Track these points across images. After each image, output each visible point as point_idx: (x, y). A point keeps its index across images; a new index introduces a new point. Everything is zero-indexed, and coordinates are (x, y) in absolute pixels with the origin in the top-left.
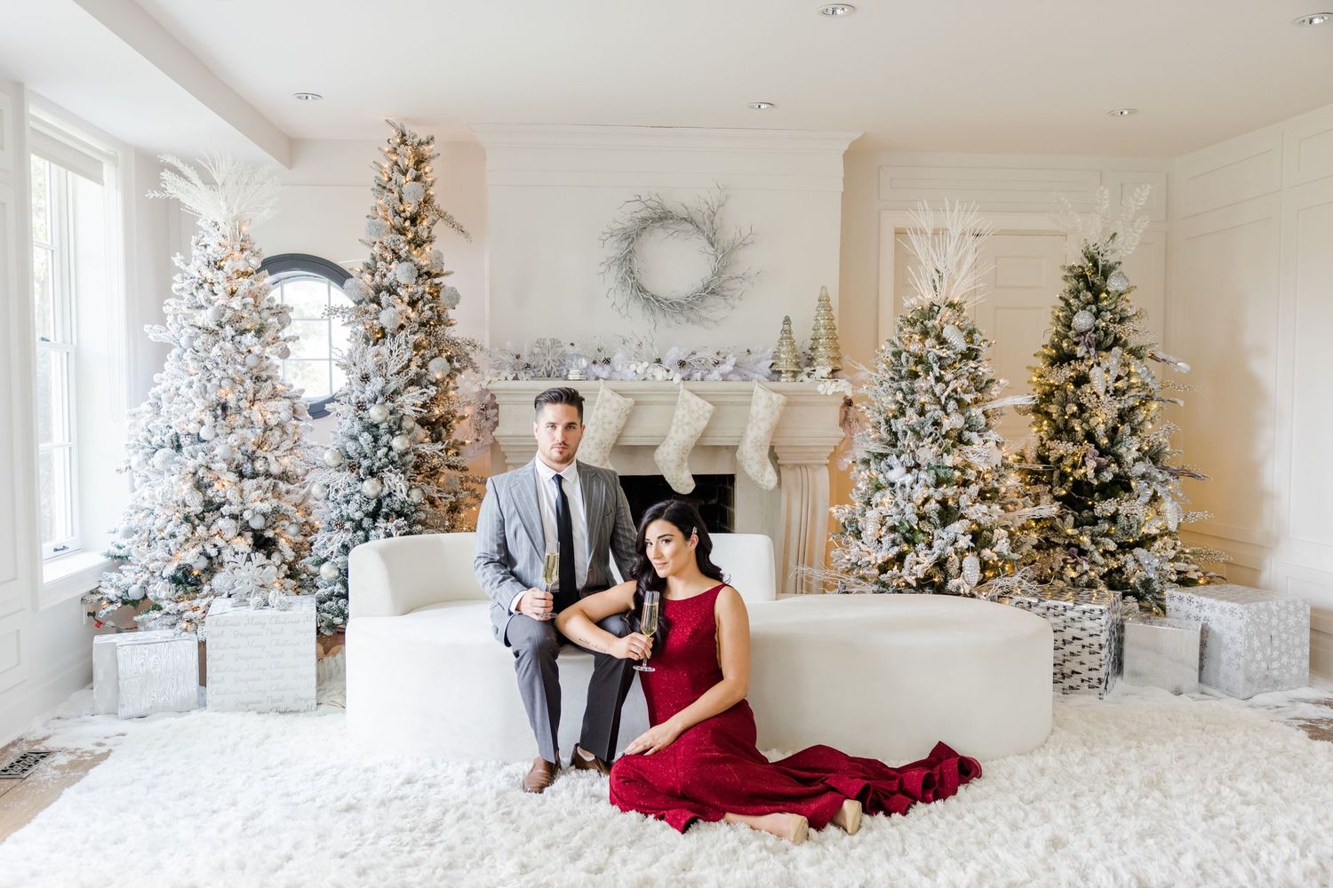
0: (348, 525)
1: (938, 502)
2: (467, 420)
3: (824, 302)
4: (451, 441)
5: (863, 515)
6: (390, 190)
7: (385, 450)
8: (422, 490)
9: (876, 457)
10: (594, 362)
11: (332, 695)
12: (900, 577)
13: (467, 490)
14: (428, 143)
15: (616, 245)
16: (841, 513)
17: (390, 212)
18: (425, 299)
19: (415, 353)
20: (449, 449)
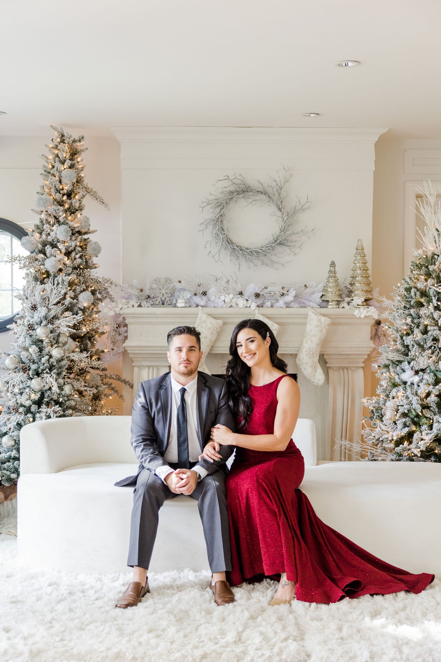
0: (21, 410)
1: (437, 396)
2: (106, 335)
3: (360, 250)
4: (94, 350)
5: (384, 405)
6: (53, 175)
7: (47, 357)
8: (73, 385)
9: (393, 363)
10: (195, 294)
11: (8, 528)
12: (409, 450)
13: (106, 384)
14: (80, 141)
15: (211, 210)
16: (370, 403)
17: (53, 190)
18: (77, 251)
19: (69, 288)
20: (93, 355)
